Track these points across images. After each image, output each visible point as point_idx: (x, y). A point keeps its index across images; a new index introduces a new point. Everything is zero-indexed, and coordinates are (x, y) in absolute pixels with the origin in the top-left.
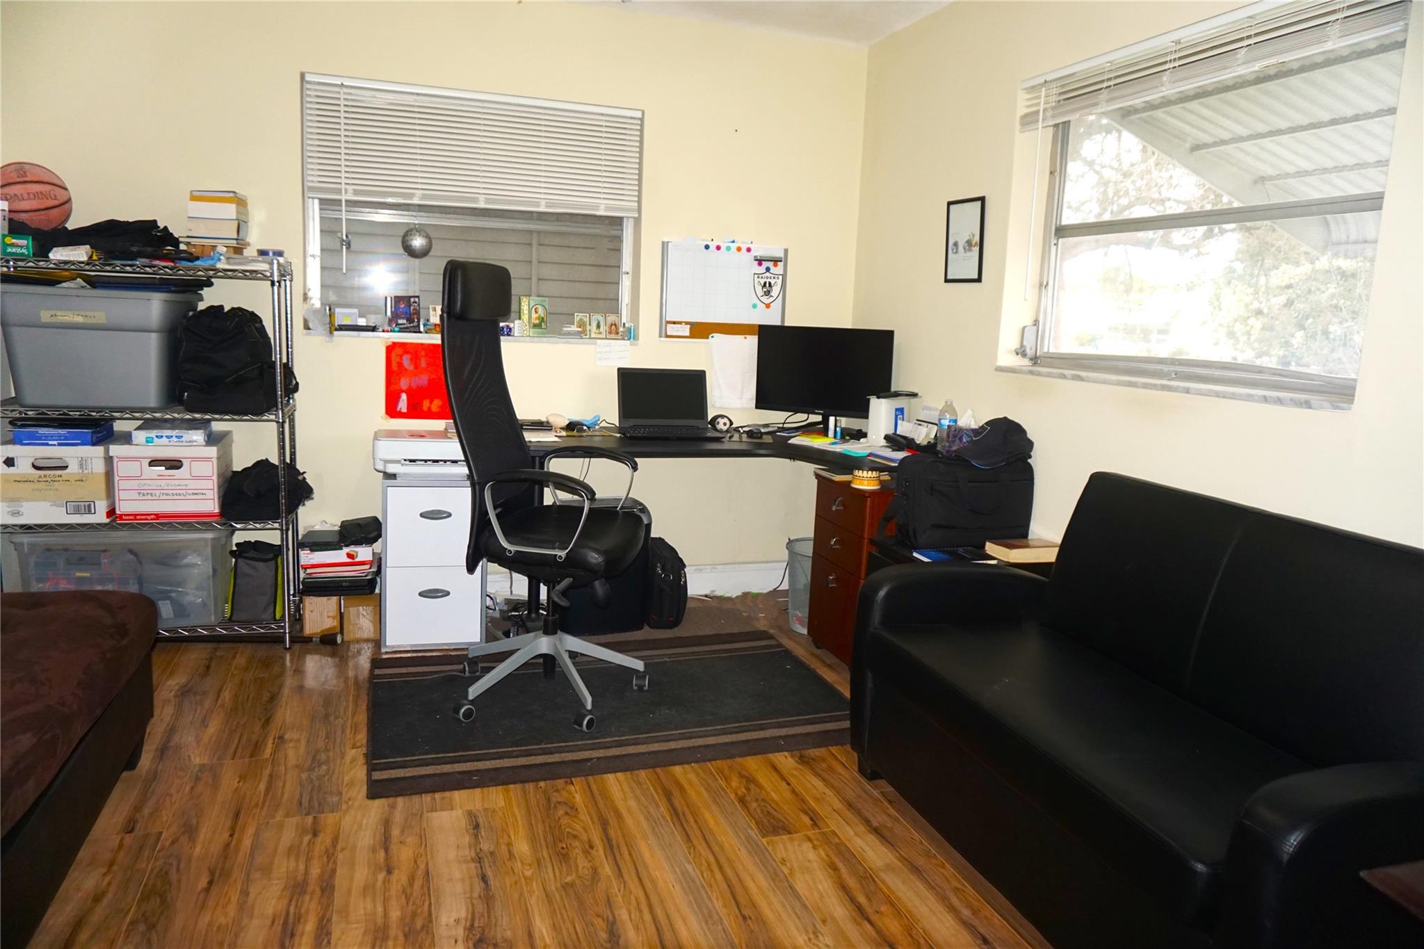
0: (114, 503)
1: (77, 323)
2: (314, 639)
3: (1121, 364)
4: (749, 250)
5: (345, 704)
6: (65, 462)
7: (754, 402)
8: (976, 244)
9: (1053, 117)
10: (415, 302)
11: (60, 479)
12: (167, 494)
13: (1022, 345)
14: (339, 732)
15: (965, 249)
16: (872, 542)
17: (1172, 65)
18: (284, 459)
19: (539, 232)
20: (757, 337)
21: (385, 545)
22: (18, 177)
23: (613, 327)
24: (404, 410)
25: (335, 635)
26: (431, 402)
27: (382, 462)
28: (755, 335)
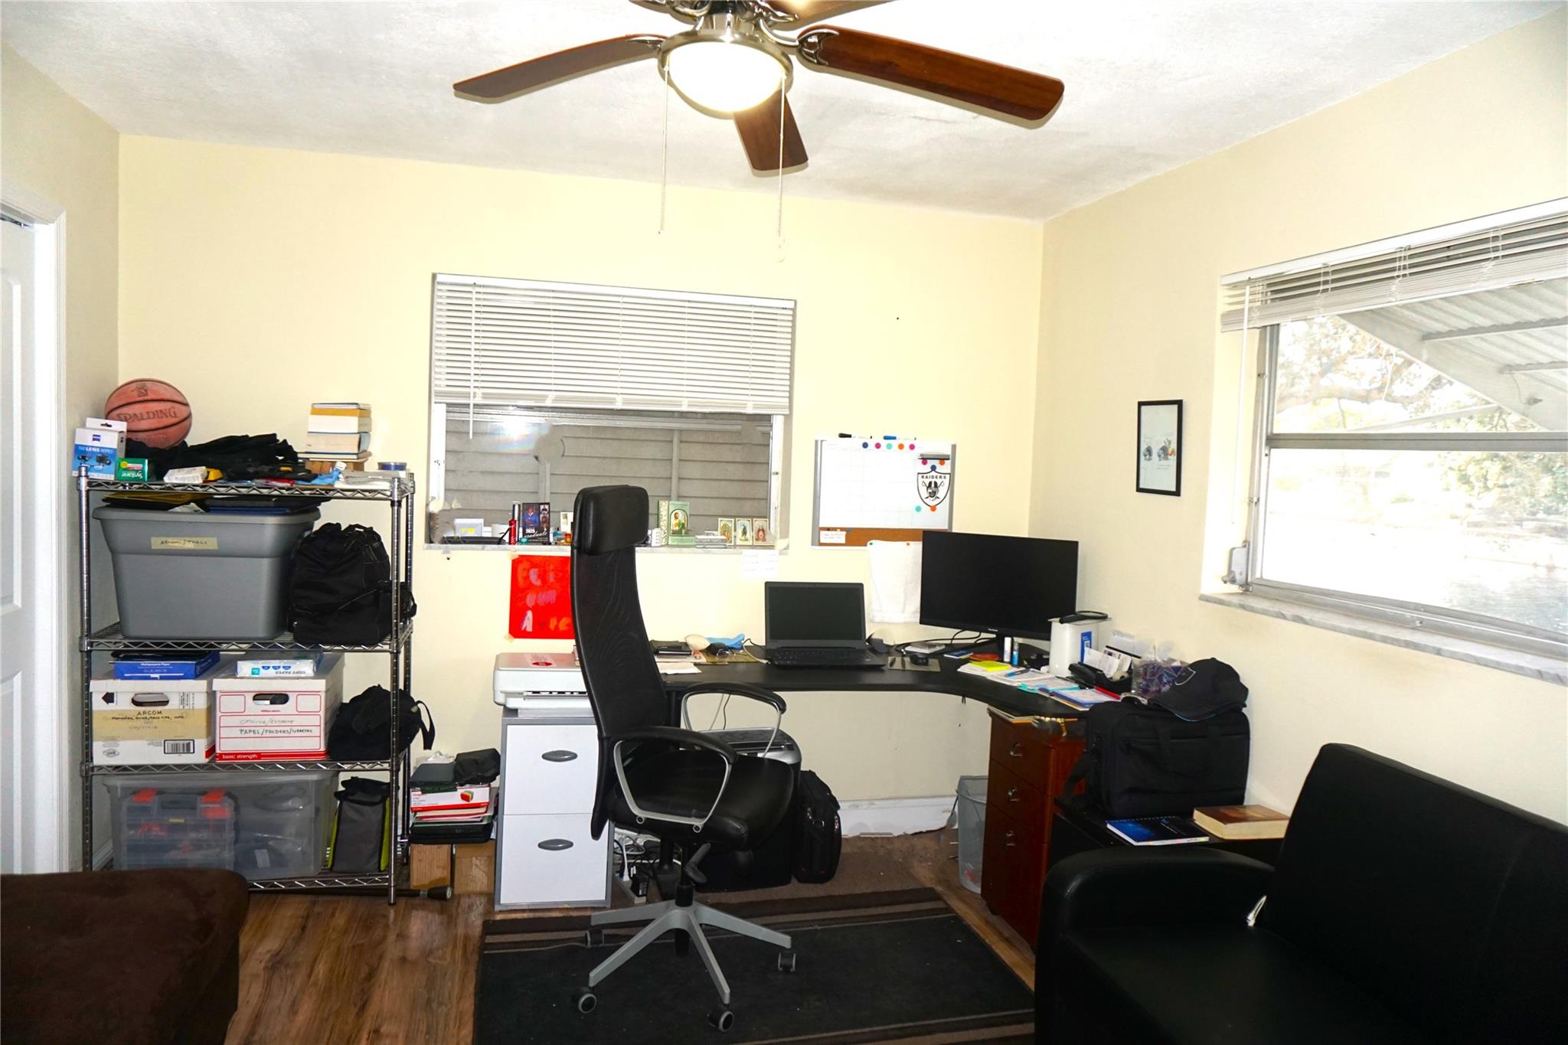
0: (214, 741)
1: (189, 550)
2: (421, 893)
3: (1352, 604)
4: (912, 447)
5: (450, 984)
6: (167, 697)
7: (919, 615)
8: (1173, 452)
9: (1261, 318)
10: (546, 510)
11: (159, 715)
12: (271, 732)
13: (1230, 571)
14: (441, 1026)
15: (1159, 456)
16: (1056, 802)
17: (1402, 272)
18: (397, 686)
19: (680, 431)
20: (921, 543)
21: (503, 782)
22: (139, 396)
23: (761, 533)
24: (530, 629)
25: (445, 888)
26: (559, 621)
27: (503, 695)
28: (919, 540)
